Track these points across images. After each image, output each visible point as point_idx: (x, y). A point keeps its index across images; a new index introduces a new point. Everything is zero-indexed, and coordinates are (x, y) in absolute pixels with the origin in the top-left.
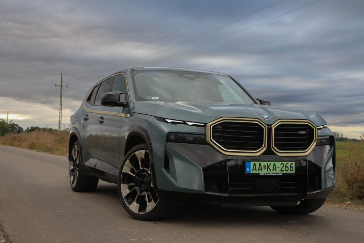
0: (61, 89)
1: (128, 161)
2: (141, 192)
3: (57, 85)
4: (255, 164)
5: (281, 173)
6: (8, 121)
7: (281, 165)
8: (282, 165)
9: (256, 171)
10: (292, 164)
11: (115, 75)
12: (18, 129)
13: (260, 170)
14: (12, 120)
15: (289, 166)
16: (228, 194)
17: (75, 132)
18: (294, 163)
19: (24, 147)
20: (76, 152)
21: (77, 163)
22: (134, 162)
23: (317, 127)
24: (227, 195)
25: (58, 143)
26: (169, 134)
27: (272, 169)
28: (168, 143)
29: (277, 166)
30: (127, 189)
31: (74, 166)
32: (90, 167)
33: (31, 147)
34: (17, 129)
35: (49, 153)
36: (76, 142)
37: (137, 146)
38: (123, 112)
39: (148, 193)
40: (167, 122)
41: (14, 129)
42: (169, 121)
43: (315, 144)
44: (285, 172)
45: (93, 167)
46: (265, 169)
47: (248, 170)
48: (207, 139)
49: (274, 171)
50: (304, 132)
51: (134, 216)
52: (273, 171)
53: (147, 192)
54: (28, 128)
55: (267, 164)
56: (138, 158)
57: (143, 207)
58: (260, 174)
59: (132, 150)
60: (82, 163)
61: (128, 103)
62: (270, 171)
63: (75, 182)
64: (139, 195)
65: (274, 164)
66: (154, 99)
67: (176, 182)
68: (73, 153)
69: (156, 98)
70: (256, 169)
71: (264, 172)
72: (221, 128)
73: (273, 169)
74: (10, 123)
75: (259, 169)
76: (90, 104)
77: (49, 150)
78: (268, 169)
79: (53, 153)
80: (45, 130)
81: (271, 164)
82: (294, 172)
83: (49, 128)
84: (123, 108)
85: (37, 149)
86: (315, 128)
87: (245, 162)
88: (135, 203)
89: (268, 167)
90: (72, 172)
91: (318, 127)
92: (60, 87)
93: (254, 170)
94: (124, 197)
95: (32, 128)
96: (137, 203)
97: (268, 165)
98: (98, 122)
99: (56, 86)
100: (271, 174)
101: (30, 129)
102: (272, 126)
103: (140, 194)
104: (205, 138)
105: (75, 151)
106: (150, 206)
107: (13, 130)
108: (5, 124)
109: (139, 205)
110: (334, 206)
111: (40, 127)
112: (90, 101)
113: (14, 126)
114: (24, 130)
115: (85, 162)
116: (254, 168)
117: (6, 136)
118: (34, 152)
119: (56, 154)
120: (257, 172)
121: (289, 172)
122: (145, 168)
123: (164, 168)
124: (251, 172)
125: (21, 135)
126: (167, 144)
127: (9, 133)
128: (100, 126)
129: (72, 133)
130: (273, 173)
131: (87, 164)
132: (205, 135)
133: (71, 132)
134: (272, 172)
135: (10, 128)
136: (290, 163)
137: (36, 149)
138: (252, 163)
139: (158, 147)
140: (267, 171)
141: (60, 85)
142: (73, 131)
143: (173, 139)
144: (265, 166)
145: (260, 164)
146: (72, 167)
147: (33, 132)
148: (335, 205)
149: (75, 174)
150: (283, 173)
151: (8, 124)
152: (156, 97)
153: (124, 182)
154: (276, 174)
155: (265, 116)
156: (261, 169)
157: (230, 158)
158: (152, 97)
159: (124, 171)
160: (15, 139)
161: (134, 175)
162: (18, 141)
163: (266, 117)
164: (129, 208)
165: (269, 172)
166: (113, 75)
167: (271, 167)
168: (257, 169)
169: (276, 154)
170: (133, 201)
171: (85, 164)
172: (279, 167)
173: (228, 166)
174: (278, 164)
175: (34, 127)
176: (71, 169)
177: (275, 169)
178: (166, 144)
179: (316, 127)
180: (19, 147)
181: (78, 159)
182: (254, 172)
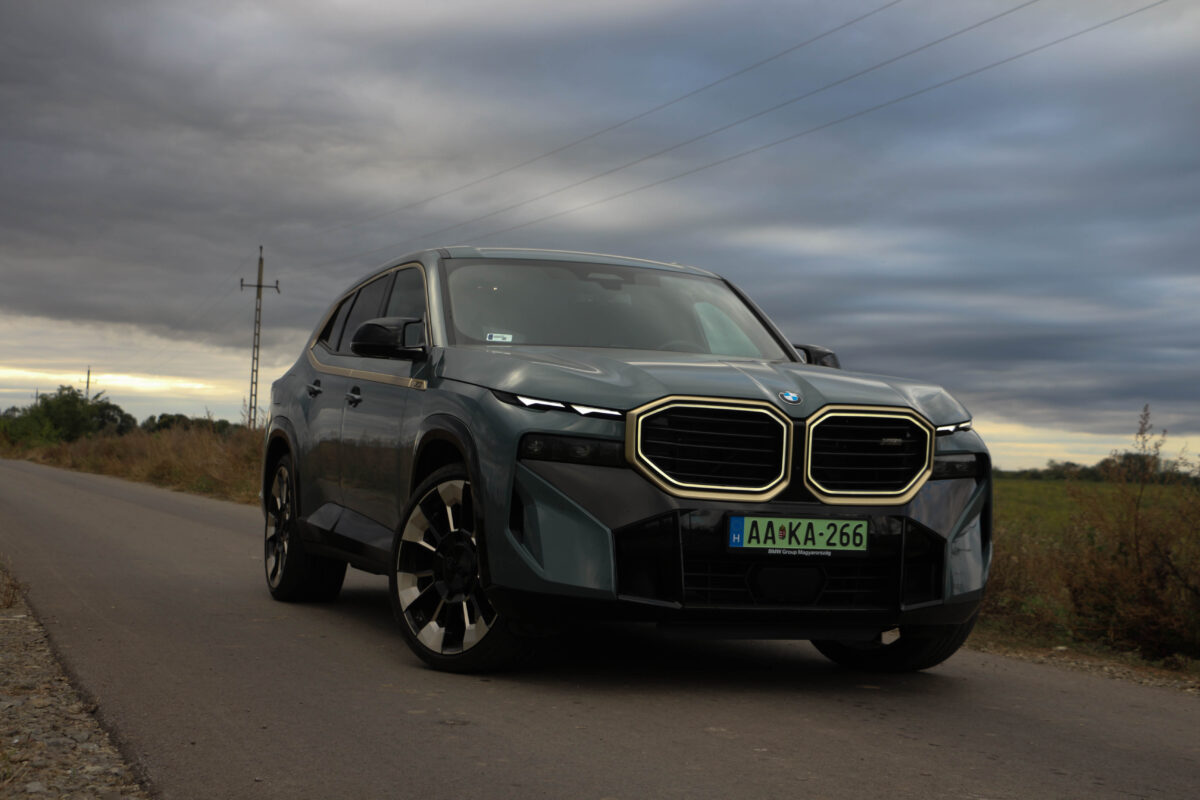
0: (259, 295)
1: (417, 510)
2: (451, 596)
3: (245, 283)
4: (755, 524)
5: (829, 550)
6: (87, 393)
7: (828, 527)
8: (832, 529)
9: (759, 542)
10: (860, 526)
11: (398, 268)
12: (119, 420)
13: (770, 542)
14: (102, 393)
15: (849, 531)
16: (680, 602)
17: (283, 429)
18: (865, 524)
19: (137, 476)
20: (285, 486)
21: (287, 517)
22: (435, 514)
23: (936, 427)
24: (677, 605)
25: (243, 467)
26: (527, 437)
27: (802, 539)
28: (523, 460)
29: (817, 532)
30: (413, 585)
31: (277, 526)
32: (322, 531)
33: (160, 476)
34: (115, 420)
35: (211, 497)
36: (285, 458)
37: (444, 469)
38: (411, 377)
39: (468, 598)
40: (522, 405)
41: (107, 421)
42: (528, 402)
43: (928, 474)
44: (839, 547)
45: (328, 528)
46: (783, 537)
47: (735, 538)
48: (627, 455)
49: (809, 545)
50: (895, 441)
51: (430, 661)
52: (805, 543)
53: (466, 595)
54: (152, 419)
55: (791, 524)
56: (445, 501)
57: (454, 635)
58: (770, 552)
59: (430, 479)
60: (300, 518)
61: (428, 350)
62: (799, 543)
63: (279, 572)
64: (444, 604)
65: (810, 526)
66: (500, 340)
67: (539, 567)
68: (275, 490)
69: (504, 339)
70: (757, 538)
71: (781, 545)
72: (666, 424)
73: (807, 539)
74: (95, 402)
75: (767, 538)
76: (329, 349)
77: (215, 488)
78: (793, 539)
79: (225, 496)
80: (203, 425)
81: (799, 524)
82: (865, 549)
83: (216, 418)
84: (413, 365)
85: (178, 483)
86: (930, 430)
87: (729, 516)
88: (433, 624)
89: (793, 534)
90: (271, 544)
91: (939, 429)
92: (255, 289)
93: (754, 541)
94: (404, 609)
95: (164, 419)
96: (440, 625)
97: (793, 529)
98: (347, 402)
99: (242, 285)
100: (800, 552)
101: (157, 420)
102: (808, 422)
103: (448, 601)
104: (623, 451)
105: (281, 483)
106: (473, 631)
107: (102, 425)
108: (79, 404)
109: (443, 630)
110: (1014, 655)
111: (190, 415)
112: (327, 340)
113: (107, 411)
114: (139, 422)
115: (308, 516)
116: (754, 535)
117: (83, 441)
118: (166, 493)
119: (233, 500)
120: (762, 545)
121: (851, 547)
122: (464, 530)
123: (509, 530)
124: (746, 545)
125: (129, 438)
126: (519, 464)
127: (90, 434)
128: (348, 413)
129: (275, 431)
130: (806, 550)
131: (313, 520)
132: (623, 443)
133: (270, 431)
134: (802, 546)
135: (95, 419)
136: (853, 524)
137: (173, 484)
138: (748, 522)
139: (495, 473)
140: (790, 543)
141: (255, 282)
142: (277, 426)
143: (536, 450)
144: (782, 529)
145: (770, 525)
146: (272, 531)
147: (165, 431)
148: (1016, 652)
149: (280, 549)
150: (832, 551)
151: (90, 403)
152: (505, 336)
153: (406, 569)
154: (813, 553)
155: (788, 395)
156: (773, 538)
157: (687, 506)
158: (494, 335)
159: (406, 537)
160: (109, 452)
161: (434, 550)
162: (119, 457)
163: (791, 397)
164: (419, 637)
165: (794, 545)
166: (393, 270)
167: (801, 533)
168: (762, 538)
169: (817, 500)
170: (430, 620)
171: (309, 521)
172: (821, 534)
173: (683, 528)
174: (820, 525)
175: (171, 416)
176: (269, 536)
177: (813, 539)
178: (516, 466)
179: (933, 427)
180: (123, 477)
181: (288, 506)
182: (754, 544)
